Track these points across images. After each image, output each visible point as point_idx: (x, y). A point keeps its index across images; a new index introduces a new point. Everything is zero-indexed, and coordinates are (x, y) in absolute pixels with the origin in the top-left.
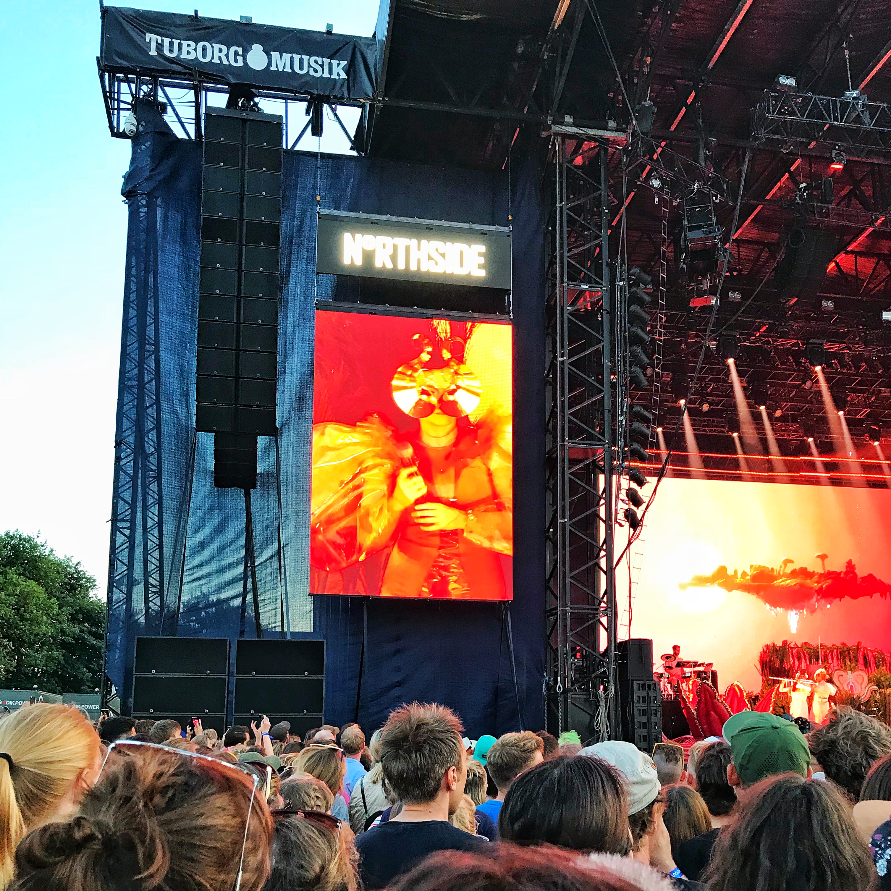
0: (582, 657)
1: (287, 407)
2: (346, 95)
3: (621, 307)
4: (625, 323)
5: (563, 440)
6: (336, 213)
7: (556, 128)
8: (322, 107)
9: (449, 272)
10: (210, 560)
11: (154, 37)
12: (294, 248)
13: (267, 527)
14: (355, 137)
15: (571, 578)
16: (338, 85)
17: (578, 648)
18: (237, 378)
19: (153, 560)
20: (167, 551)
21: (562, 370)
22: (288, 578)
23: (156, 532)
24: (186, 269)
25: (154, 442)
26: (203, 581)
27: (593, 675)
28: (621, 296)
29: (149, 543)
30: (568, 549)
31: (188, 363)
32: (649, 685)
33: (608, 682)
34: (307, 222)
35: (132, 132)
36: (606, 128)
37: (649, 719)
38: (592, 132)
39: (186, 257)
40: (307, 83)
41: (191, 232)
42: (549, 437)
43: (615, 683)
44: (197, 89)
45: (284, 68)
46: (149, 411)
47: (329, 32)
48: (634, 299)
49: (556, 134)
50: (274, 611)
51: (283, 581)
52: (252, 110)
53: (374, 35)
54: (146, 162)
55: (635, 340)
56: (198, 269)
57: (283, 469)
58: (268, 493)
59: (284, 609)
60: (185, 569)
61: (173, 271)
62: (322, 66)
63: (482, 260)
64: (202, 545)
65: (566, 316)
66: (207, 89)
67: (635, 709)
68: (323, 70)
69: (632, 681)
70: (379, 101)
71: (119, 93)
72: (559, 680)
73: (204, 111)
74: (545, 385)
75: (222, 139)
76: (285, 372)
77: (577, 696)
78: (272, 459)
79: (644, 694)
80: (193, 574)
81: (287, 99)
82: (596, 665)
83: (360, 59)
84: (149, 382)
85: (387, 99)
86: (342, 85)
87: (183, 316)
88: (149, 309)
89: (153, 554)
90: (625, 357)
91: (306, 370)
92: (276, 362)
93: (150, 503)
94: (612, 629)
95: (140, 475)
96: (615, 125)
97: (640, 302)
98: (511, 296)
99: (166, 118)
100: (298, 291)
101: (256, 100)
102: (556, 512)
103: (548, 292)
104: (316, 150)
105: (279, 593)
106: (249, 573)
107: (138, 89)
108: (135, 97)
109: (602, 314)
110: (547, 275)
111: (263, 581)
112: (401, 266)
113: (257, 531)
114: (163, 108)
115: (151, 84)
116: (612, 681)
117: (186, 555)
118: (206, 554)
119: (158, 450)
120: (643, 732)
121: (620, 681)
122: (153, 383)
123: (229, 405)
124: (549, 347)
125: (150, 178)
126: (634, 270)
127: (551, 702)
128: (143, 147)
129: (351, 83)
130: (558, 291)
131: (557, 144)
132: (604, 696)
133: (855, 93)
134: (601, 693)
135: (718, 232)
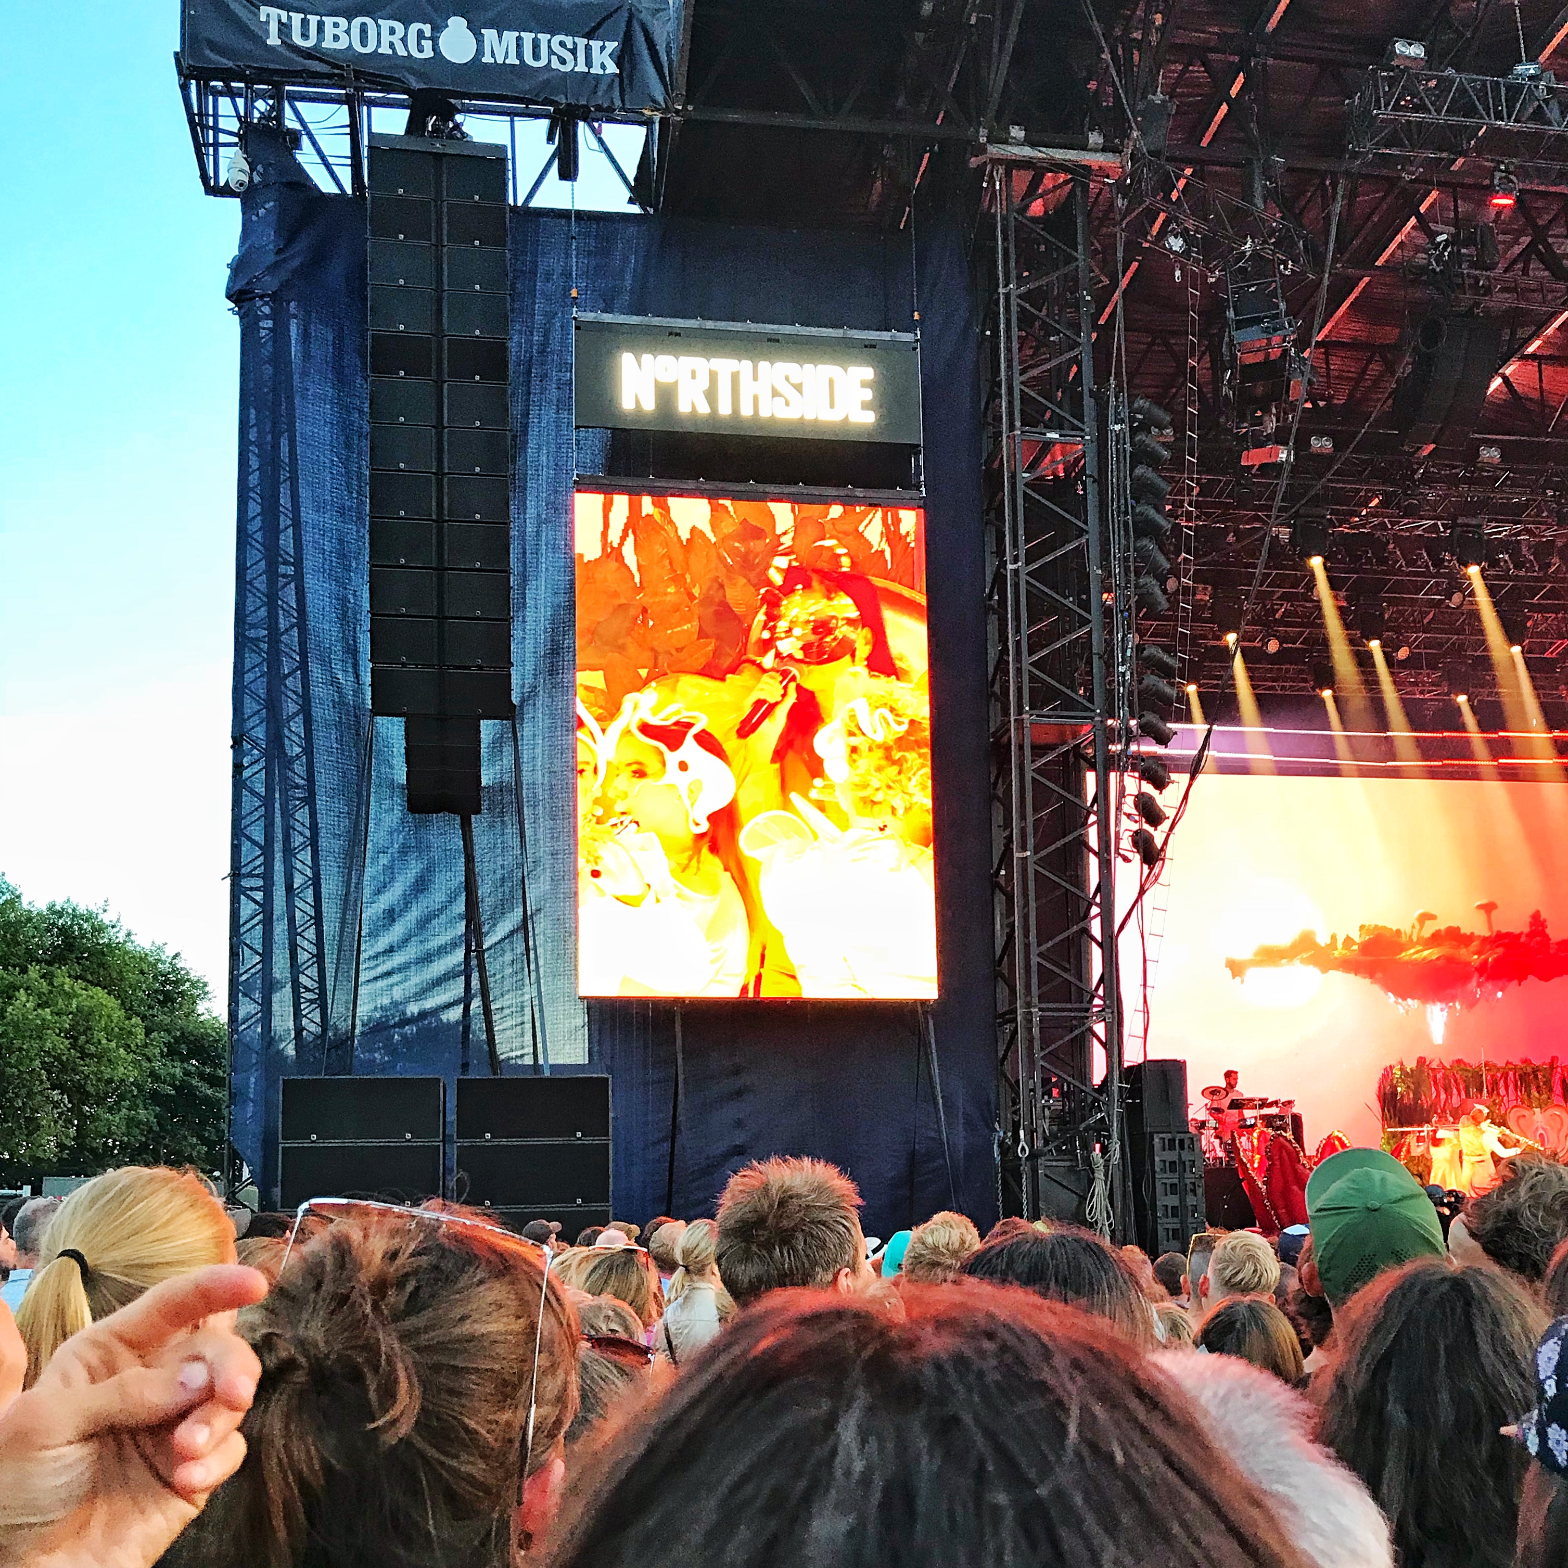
0: (1062, 1094)
1: (530, 667)
2: (618, 103)
3: (1118, 470)
4: (1126, 499)
5: (1020, 711)
6: (607, 318)
7: (994, 150)
8: (576, 126)
9: (810, 416)
10: (405, 941)
12: (535, 384)
13: (503, 879)
14: (636, 179)
15: (1040, 955)
16: (603, 87)
17: (1054, 1080)
18: (441, 618)
19: (305, 944)
20: (330, 928)
21: (1016, 586)
22: (541, 970)
23: (309, 894)
24: (345, 428)
25: (300, 737)
26: (396, 978)
27: (1083, 1125)
28: (1117, 450)
29: (298, 914)
30: (1033, 904)
31: (355, 595)
32: (1182, 1141)
33: (1109, 1137)
34: (556, 335)
35: (241, 185)
36: (1084, 147)
37: (1182, 1200)
38: (1059, 154)
39: (344, 407)
40: (547, 82)
41: (351, 359)
42: (995, 708)
43: (1121, 1139)
44: (352, 102)
45: (506, 57)
46: (289, 682)
48: (1142, 455)
49: (996, 162)
50: (519, 1028)
51: (533, 974)
52: (451, 137)
54: (268, 238)
55: (1145, 528)
56: (367, 428)
57: (526, 777)
58: (503, 822)
59: (538, 1024)
60: (362, 957)
61: (321, 433)
62: (574, 51)
63: (868, 394)
64: (391, 916)
65: (1020, 488)
66: (372, 103)
67: (1158, 1184)
68: (576, 59)
69: (1152, 1134)
70: (677, 112)
71: (216, 116)
72: (1022, 1137)
73: (366, 142)
74: (986, 614)
75: (401, 191)
76: (524, 604)
77: (1054, 1163)
78: (508, 760)
79: (1171, 1156)
80: (377, 965)
81: (512, 114)
82: (1087, 1109)
83: (640, 38)
84: (287, 630)
85: (690, 108)
86: (610, 86)
87: (342, 511)
88: (282, 501)
89: (305, 934)
90: (1126, 559)
91: (562, 599)
92: (510, 588)
93: (297, 844)
94: (1114, 1044)
95: (277, 796)
96: (1101, 140)
97: (1153, 460)
98: (922, 456)
99: (300, 157)
100: (544, 459)
101: (459, 118)
102: (1010, 839)
103: (987, 445)
104: (568, 206)
105: (527, 997)
106: (474, 962)
107: (249, 108)
108: (245, 121)
109: (1084, 484)
110: (985, 417)
111: (498, 976)
112: (725, 410)
113: (484, 890)
114: (294, 139)
115: (271, 98)
116: (1115, 1135)
117: (363, 934)
118: (397, 931)
119: (308, 750)
120: (1172, 1223)
121: (1129, 1134)
122: (295, 632)
123: (429, 666)
124: (990, 547)
125: (276, 266)
126: (1140, 403)
127: (1008, 1175)
128: (262, 212)
129: (626, 81)
130: (1005, 443)
131: (997, 178)
132: (1101, 1162)
133: (1532, 69)
134: (1097, 1157)
135: (1289, 329)
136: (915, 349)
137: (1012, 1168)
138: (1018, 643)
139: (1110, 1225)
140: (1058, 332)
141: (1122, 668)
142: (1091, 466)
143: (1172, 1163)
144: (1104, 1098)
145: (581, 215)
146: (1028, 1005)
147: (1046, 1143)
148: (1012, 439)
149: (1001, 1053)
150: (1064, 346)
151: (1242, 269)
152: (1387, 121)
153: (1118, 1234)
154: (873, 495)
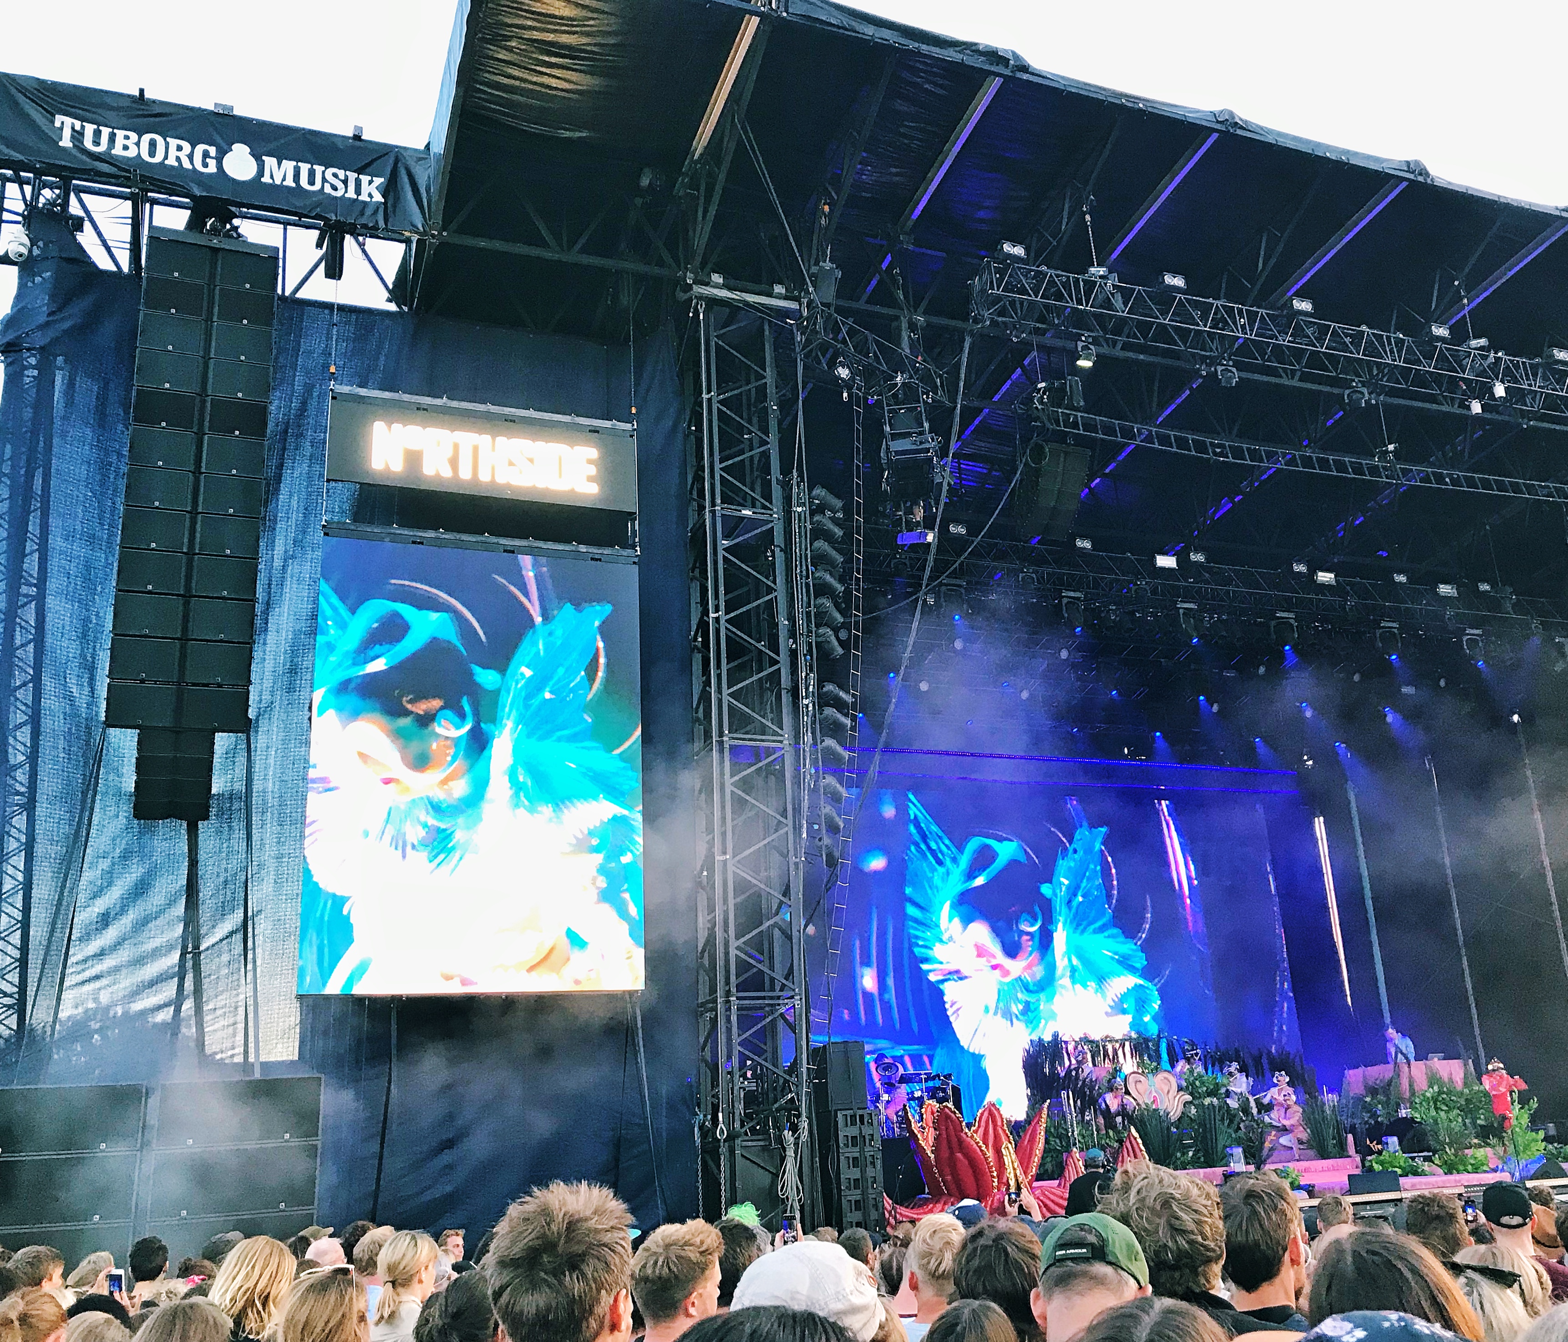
1: (268, 684)
2: (382, 224)
3: (800, 542)
4: (807, 567)
5: (721, 735)
6: (363, 392)
7: (698, 289)
8: (343, 238)
10: (119, 944)
11: (68, 121)
12: (291, 442)
13: (226, 882)
14: (395, 284)
15: (738, 948)
16: (369, 212)
17: (749, 1063)
18: (184, 639)
19: (9, 949)
20: (38, 933)
21: (717, 631)
22: (258, 970)
23: (19, 901)
24: (102, 468)
25: (25, 746)
26: (104, 982)
27: (776, 1106)
28: (800, 527)
30: (732, 902)
31: (97, 616)
32: (862, 1117)
33: (799, 1116)
34: (313, 403)
35: (21, 256)
36: (770, 294)
37: (863, 1173)
38: (751, 298)
39: (103, 449)
40: (319, 204)
41: (115, 410)
42: (699, 729)
43: (810, 1118)
44: (137, 201)
45: (284, 179)
46: (20, 694)
47: (357, 138)
48: (819, 532)
49: (700, 298)
50: (231, 1029)
51: (250, 976)
52: (228, 235)
53: (428, 146)
54: (42, 302)
55: (822, 589)
56: (124, 469)
57: (257, 786)
58: (230, 828)
59: (251, 1025)
60: (69, 962)
61: (77, 471)
62: (345, 182)
63: (593, 470)
64: (105, 920)
65: (721, 553)
66: (154, 202)
67: (842, 1159)
68: (346, 187)
69: (836, 1111)
70: (433, 236)
72: (721, 1119)
73: (146, 233)
74: (692, 651)
75: (176, 274)
76: (267, 630)
77: (750, 1144)
78: (240, 770)
79: (853, 1131)
80: (83, 970)
81: (286, 224)
82: (779, 1089)
83: (404, 178)
84: (22, 645)
85: (445, 234)
86: (376, 212)
87: (91, 539)
88: (30, 528)
89: (10, 939)
90: (808, 614)
91: (303, 625)
92: (253, 615)
93: (10, 849)
94: (802, 1029)
96: (783, 291)
97: (828, 536)
98: (637, 522)
99: (80, 237)
100: (294, 503)
101: (236, 222)
102: (712, 843)
103: (692, 518)
104: (331, 300)
105: (242, 997)
106: (189, 964)
107: (36, 195)
108: (30, 206)
109: (773, 552)
110: (691, 493)
111: (212, 977)
112: (465, 474)
113: (206, 892)
114: (76, 223)
115: (57, 188)
116: (804, 1115)
117: (73, 938)
118: (111, 934)
119: (33, 757)
120: (855, 1195)
121: (817, 1113)
122: (31, 647)
123: (168, 683)
124: (696, 597)
125: (47, 324)
126: (817, 491)
127: (708, 1158)
128: (38, 279)
129: (390, 209)
130: (708, 516)
131: (701, 311)
132: (792, 1139)
133: (1102, 271)
134: (787, 1134)
135: (932, 443)
136: (632, 436)
137: (711, 1149)
138: (719, 676)
139: (800, 1201)
140: (750, 432)
141: (805, 702)
142: (779, 538)
143: (854, 1138)
144: (794, 1079)
145: (342, 308)
146: (728, 993)
147: (742, 1126)
148: (713, 512)
149: (702, 1040)
150: (756, 443)
151: (895, 396)
152: (999, 299)
153: (807, 1209)
154: (595, 551)
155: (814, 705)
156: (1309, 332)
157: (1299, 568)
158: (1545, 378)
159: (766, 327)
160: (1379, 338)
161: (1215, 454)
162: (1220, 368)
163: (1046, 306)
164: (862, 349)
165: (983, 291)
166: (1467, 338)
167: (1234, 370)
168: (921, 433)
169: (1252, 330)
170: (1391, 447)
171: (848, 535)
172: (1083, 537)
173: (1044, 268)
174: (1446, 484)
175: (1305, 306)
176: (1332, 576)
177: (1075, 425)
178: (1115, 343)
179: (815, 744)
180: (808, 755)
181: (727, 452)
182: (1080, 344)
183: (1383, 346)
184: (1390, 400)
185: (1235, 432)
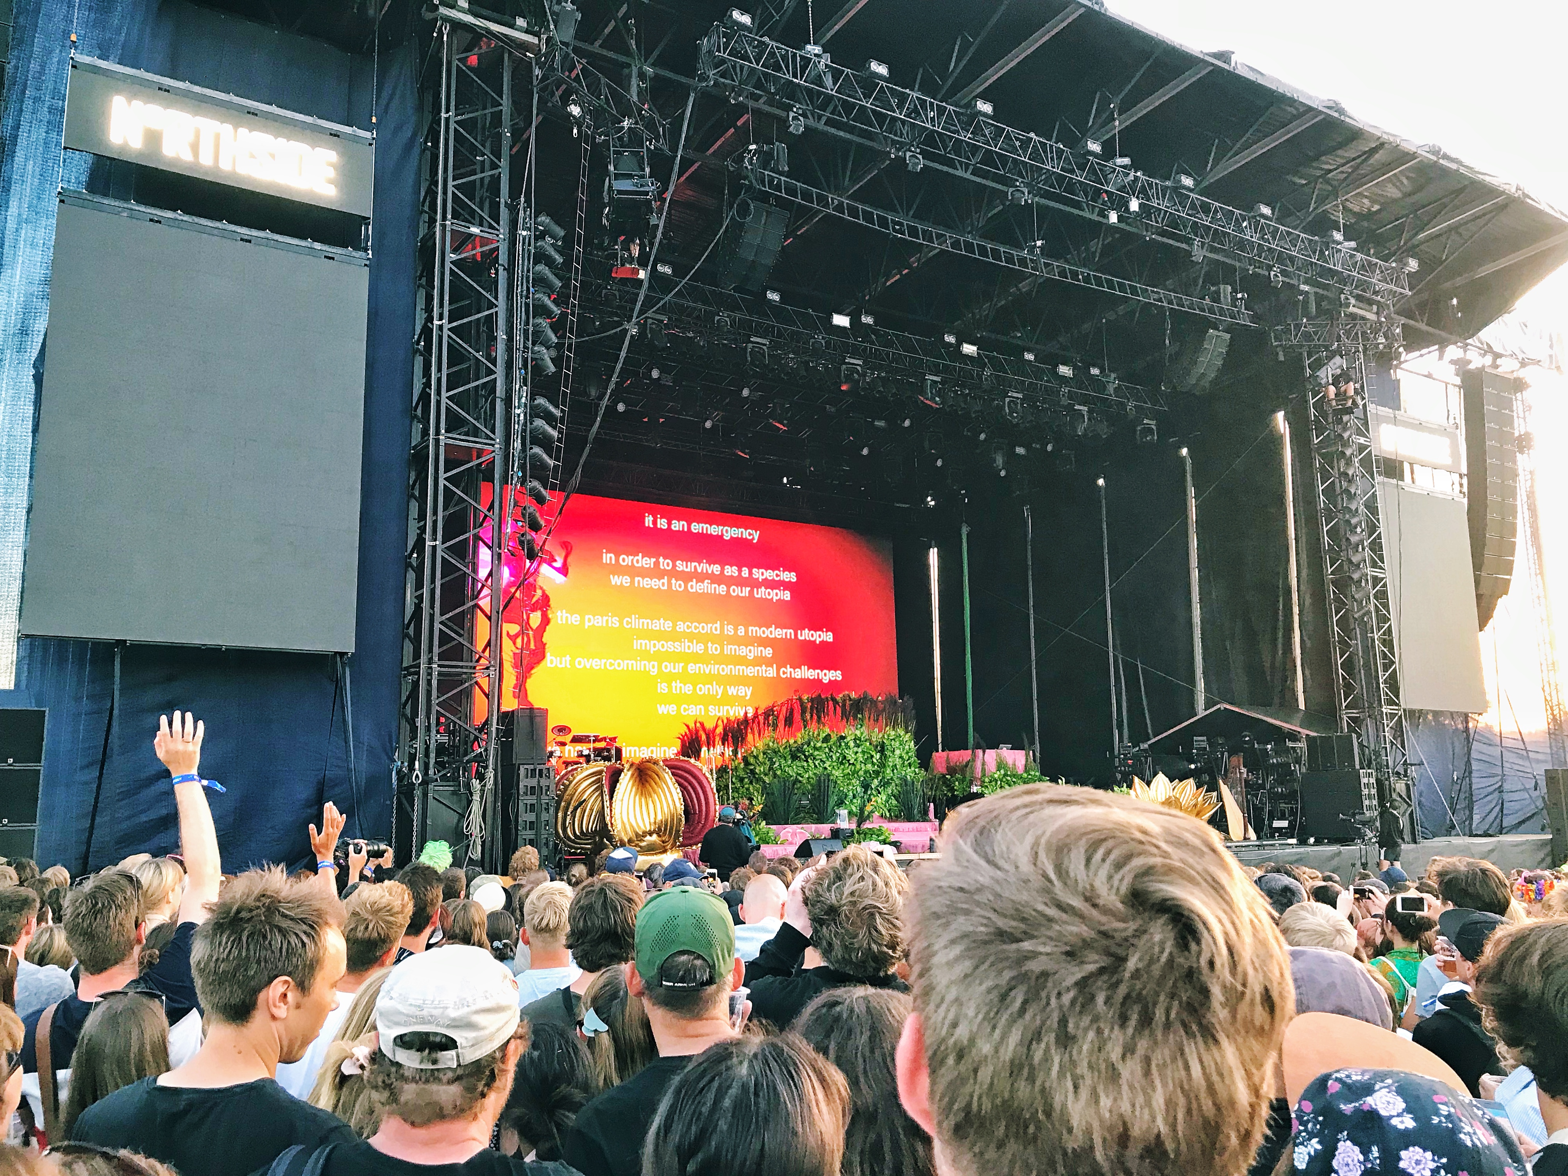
3: (523, 264)
4: (528, 287)
5: (438, 433)
6: (103, 64)
7: (444, 11)
15: (441, 623)
21: (440, 338)
27: (467, 758)
28: (523, 250)
30: (438, 583)
32: (541, 771)
33: (486, 767)
36: (512, 26)
37: (538, 816)
38: (495, 27)
42: (417, 427)
43: (495, 770)
48: (540, 257)
49: (446, 19)
55: (541, 310)
65: (448, 265)
67: (521, 804)
69: (519, 765)
72: (417, 766)
74: (415, 355)
77: (441, 788)
79: (533, 782)
82: (469, 745)
90: (526, 331)
96: (525, 24)
97: (549, 261)
98: (370, 227)
102: (423, 529)
103: (424, 228)
109: (497, 270)
110: (424, 205)
116: (491, 767)
120: (529, 834)
121: (502, 766)
124: (421, 304)
126: (542, 218)
127: (403, 797)
130: (438, 229)
131: (445, 32)
132: (479, 787)
133: (817, 50)
134: (476, 784)
135: (651, 187)
136: (370, 145)
137: (406, 791)
139: (481, 837)
140: (483, 155)
141: (517, 411)
142: (503, 258)
143: (532, 787)
144: (484, 736)
146: (430, 661)
147: (435, 772)
148: (444, 227)
149: (404, 699)
150: (487, 165)
151: (620, 139)
152: (723, 61)
153: (488, 845)
154: (330, 250)
155: (525, 415)
156: (987, 132)
157: (950, 339)
158: (1171, 199)
159: (506, 56)
160: (1043, 145)
161: (894, 230)
162: (908, 154)
163: (766, 75)
164: (594, 89)
165: (710, 52)
166: (1113, 156)
167: (920, 157)
168: (643, 177)
169: (939, 124)
170: (1039, 243)
171: (567, 263)
172: (774, 290)
173: (766, 39)
174: (1079, 280)
175: (985, 107)
176: (975, 348)
177: (778, 188)
178: (820, 117)
179: (524, 450)
180: (516, 459)
181: (462, 171)
182: (791, 114)
183: (1045, 152)
184: (1043, 201)
185: (911, 213)
